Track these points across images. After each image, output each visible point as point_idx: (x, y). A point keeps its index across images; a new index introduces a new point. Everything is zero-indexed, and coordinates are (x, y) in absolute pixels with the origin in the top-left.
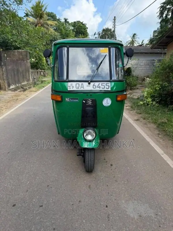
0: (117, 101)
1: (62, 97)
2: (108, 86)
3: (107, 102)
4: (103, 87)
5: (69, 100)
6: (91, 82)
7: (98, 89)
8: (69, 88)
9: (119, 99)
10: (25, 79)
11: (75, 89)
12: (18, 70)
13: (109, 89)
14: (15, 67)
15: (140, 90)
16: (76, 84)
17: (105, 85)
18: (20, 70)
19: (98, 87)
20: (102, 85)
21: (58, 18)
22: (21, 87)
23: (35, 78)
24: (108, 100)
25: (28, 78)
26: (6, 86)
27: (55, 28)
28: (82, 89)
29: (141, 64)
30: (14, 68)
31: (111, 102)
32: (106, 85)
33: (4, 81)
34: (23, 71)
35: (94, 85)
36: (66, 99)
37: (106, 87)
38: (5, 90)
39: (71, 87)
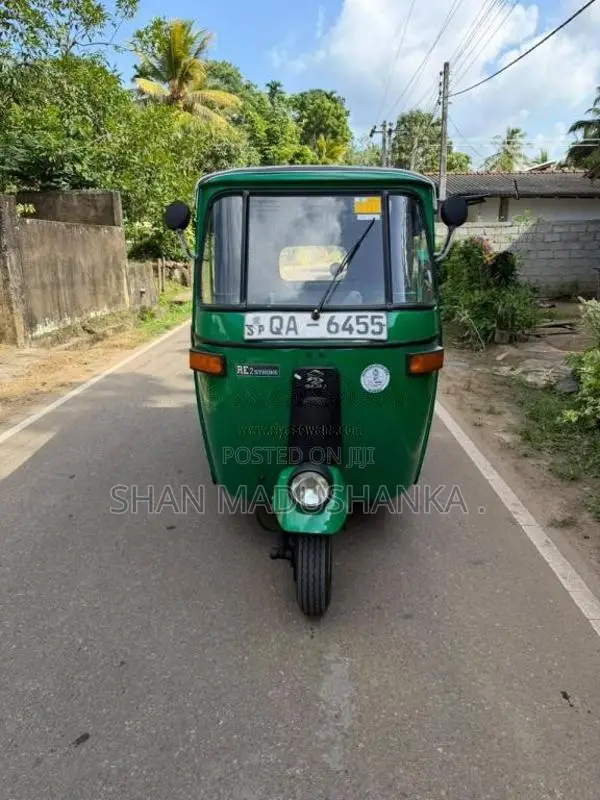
0: (411, 375)
1: (224, 363)
2: (379, 324)
3: (375, 379)
4: (362, 328)
5: (248, 370)
6: (323, 310)
7: (345, 335)
8: (246, 330)
9: (415, 367)
10: (100, 297)
11: (267, 334)
12: (71, 267)
13: (384, 336)
14: (60, 254)
15: (549, 344)
16: (272, 318)
17: (368, 321)
18: (83, 262)
19: (344, 329)
20: (358, 323)
21: (244, 82)
22: (84, 328)
23: (142, 293)
24: (379, 370)
25: (114, 293)
26: (17, 324)
27: (235, 115)
28: (292, 335)
29: (549, 238)
30: (56, 258)
31: (388, 377)
32: (373, 323)
33: (11, 309)
34: (93, 268)
35: (330, 322)
36: (239, 368)
37: (371, 328)
38: (14, 341)
39: (256, 329)
